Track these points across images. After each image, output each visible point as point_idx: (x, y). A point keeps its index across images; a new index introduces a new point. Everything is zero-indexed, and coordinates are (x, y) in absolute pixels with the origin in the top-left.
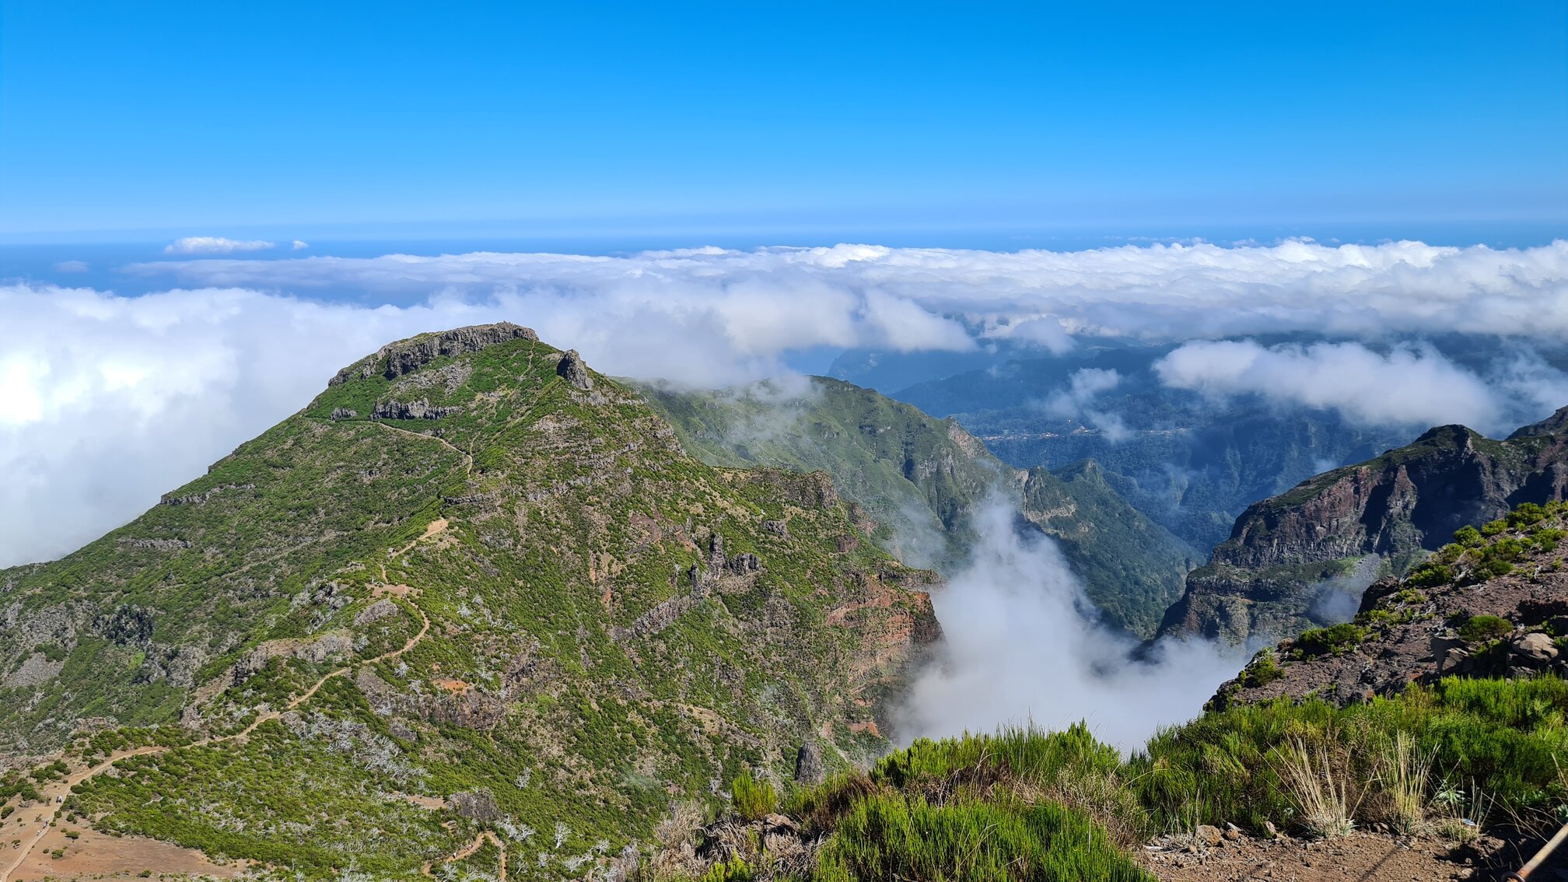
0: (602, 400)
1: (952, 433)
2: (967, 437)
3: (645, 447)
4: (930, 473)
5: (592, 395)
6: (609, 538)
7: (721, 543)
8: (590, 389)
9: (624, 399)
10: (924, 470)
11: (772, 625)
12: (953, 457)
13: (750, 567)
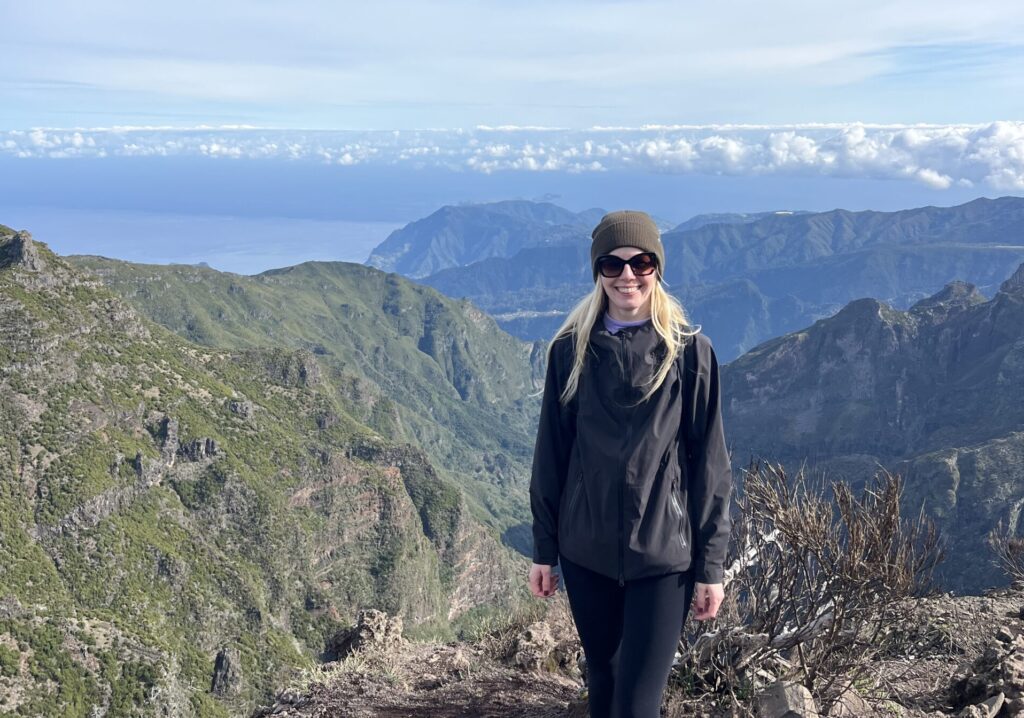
0: (52, 280)
1: (468, 312)
2: (480, 315)
3: (99, 329)
4: (447, 347)
5: (41, 276)
6: (42, 428)
7: (176, 427)
8: (39, 270)
9: (80, 281)
10: (441, 346)
11: (228, 512)
12: (468, 332)
13: (207, 452)
